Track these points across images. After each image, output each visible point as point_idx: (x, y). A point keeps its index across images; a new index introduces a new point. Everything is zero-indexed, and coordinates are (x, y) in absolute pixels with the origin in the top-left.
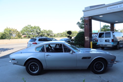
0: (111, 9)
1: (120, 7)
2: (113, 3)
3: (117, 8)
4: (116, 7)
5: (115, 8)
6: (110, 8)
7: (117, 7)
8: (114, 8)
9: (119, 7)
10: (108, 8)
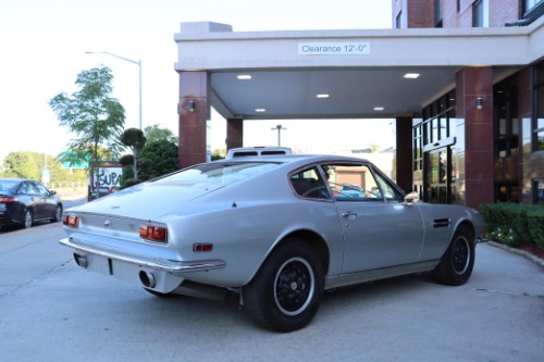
0: (315, 53)
1: (348, 53)
2: (325, 31)
3: (337, 53)
4: (332, 49)
5: (329, 52)
6: (311, 49)
7: (338, 49)
8: (326, 49)
9: (343, 51)
10: (301, 44)
